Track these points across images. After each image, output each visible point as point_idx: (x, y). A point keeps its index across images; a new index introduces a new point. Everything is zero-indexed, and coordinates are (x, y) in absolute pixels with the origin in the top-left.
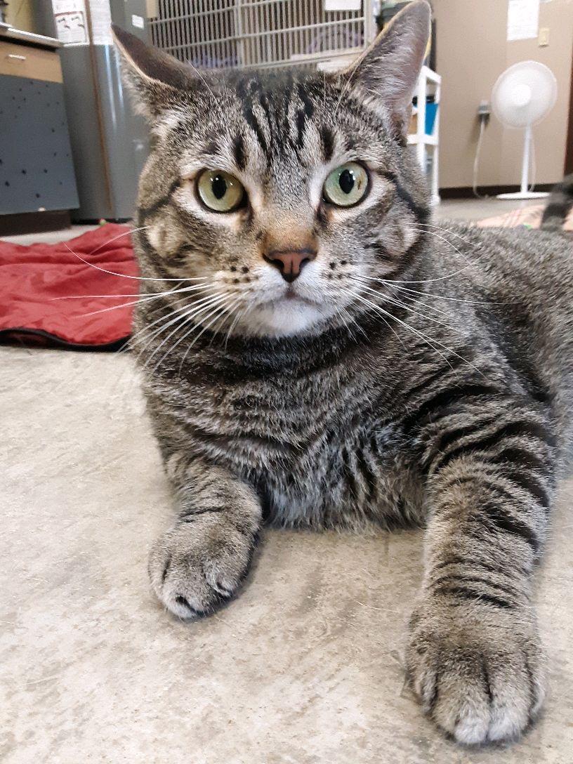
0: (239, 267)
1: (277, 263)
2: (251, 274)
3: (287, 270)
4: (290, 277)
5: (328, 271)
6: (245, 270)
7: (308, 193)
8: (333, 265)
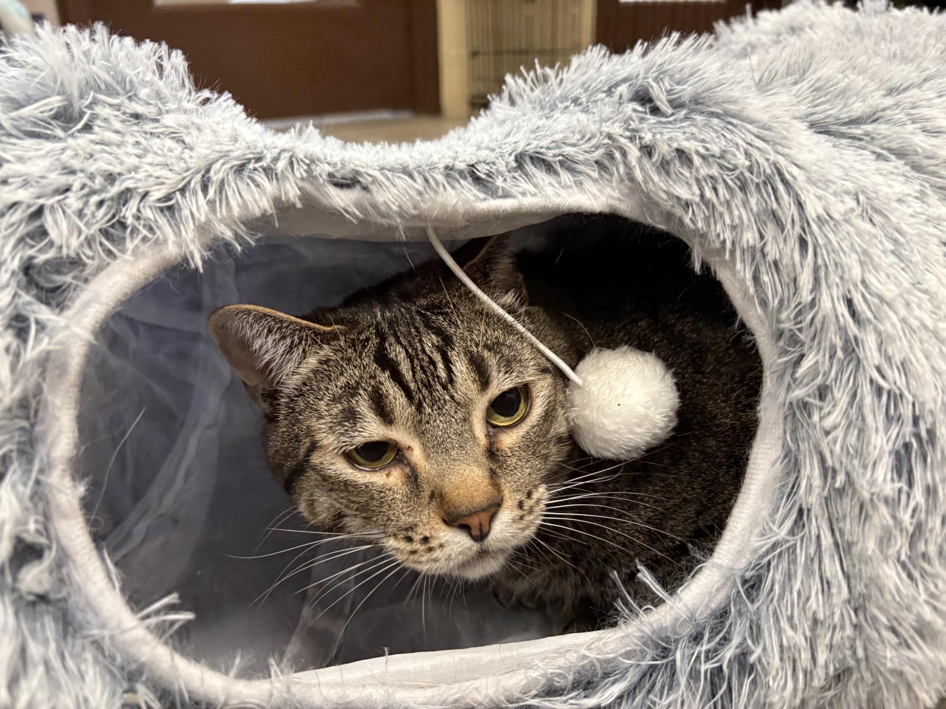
0: (417, 537)
1: (466, 528)
2: (434, 543)
3: (476, 532)
4: (480, 536)
5: (519, 513)
6: (426, 540)
7: (471, 430)
8: (521, 504)
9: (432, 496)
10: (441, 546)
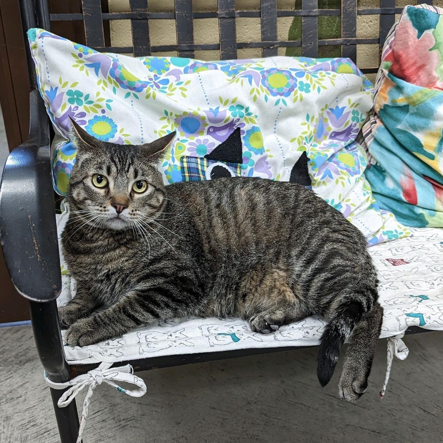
0: (103, 206)
1: (115, 207)
2: (106, 209)
4: (119, 212)
5: (131, 212)
6: (105, 207)
7: (128, 187)
8: (133, 211)
9: (111, 198)
10: (108, 210)
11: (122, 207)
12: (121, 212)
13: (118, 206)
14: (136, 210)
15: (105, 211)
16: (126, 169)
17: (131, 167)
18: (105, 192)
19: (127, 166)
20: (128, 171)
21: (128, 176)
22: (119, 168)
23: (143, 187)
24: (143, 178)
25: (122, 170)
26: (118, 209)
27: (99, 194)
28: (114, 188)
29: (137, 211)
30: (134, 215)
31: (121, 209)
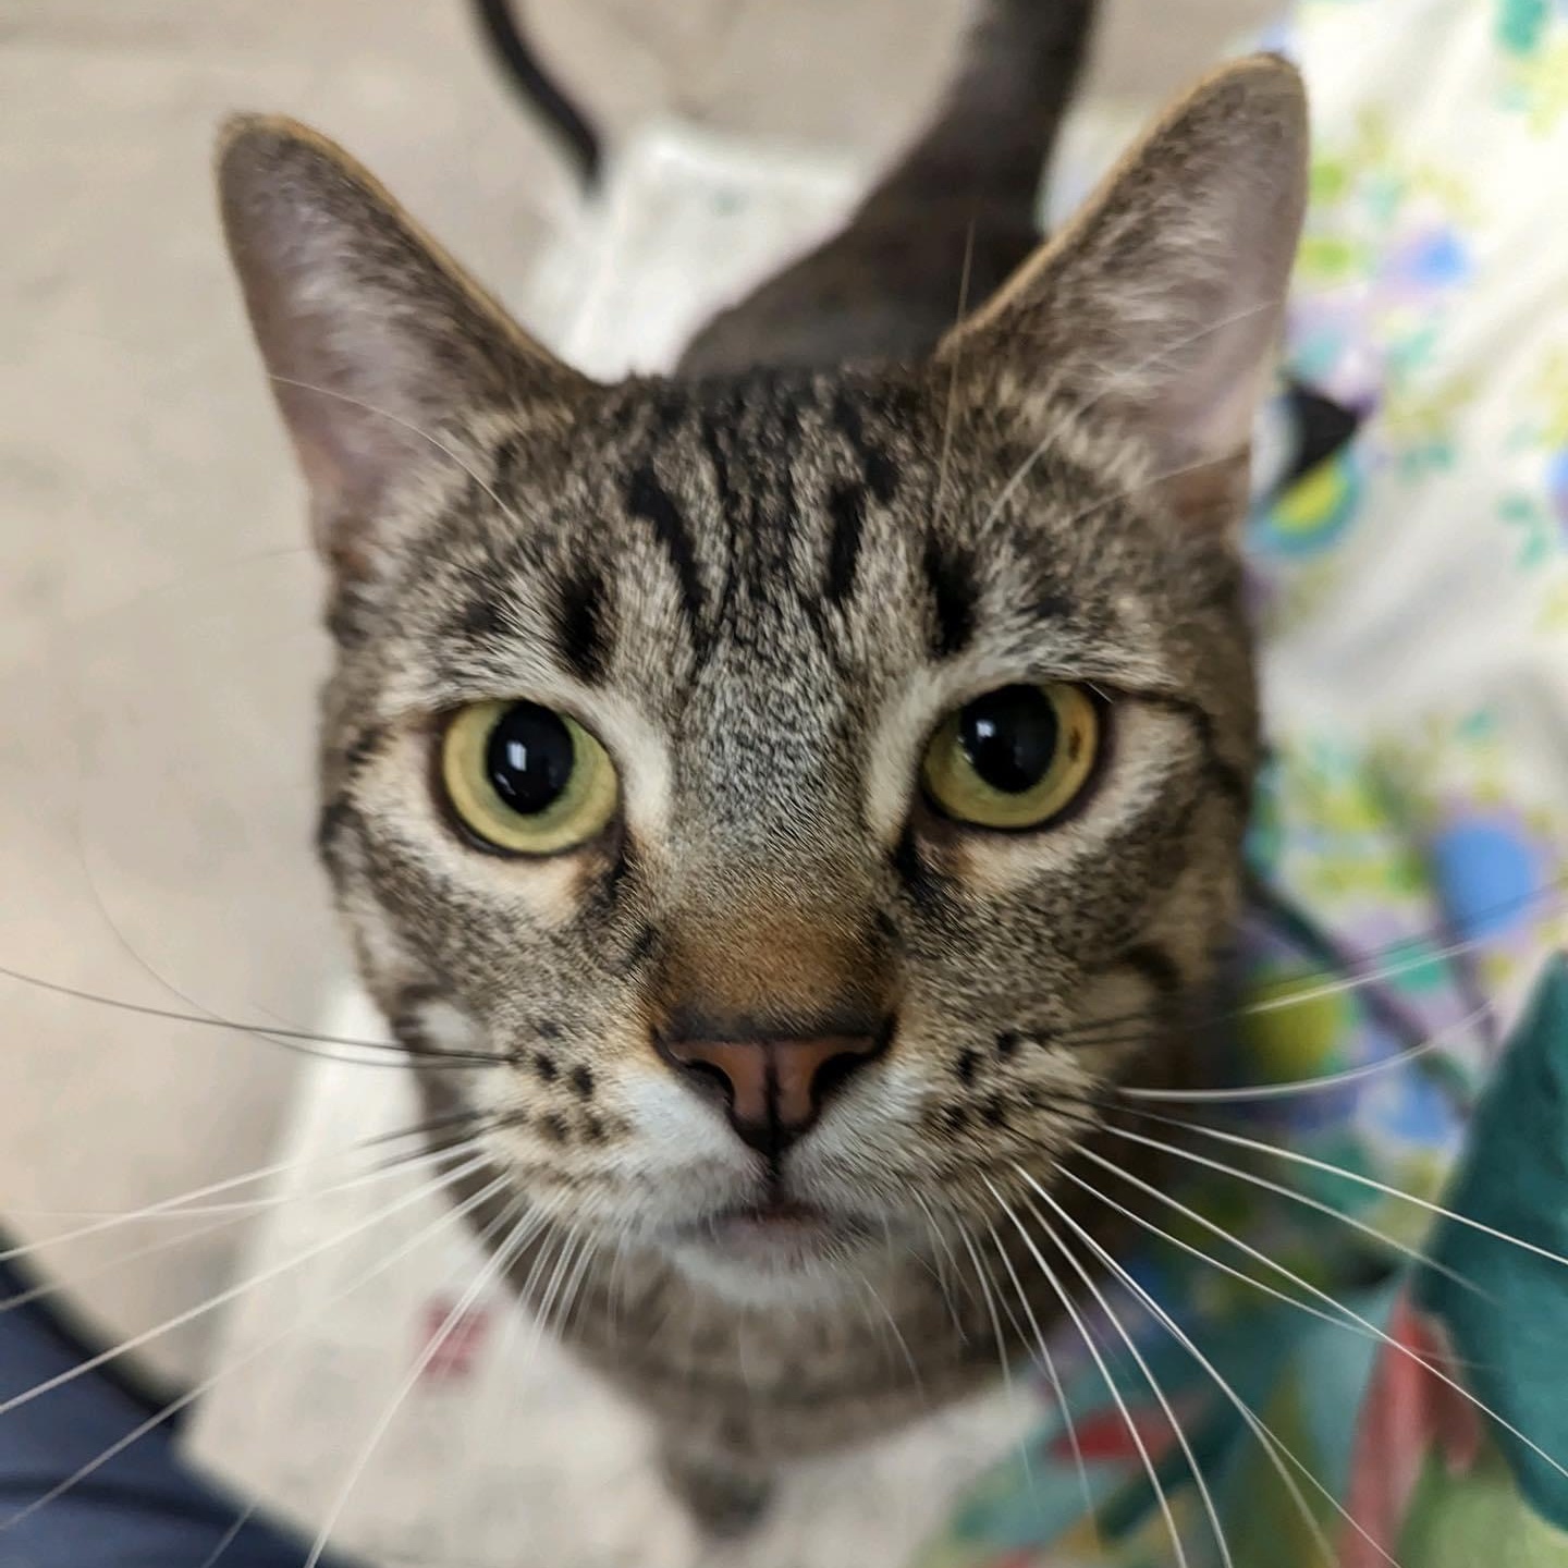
4: (769, 1135)
8: (967, 1067)
11: (796, 1067)
12: (809, 1124)
13: (745, 1064)
14: (1007, 1044)
15: (595, 1132)
16: (807, 557)
17: (878, 521)
18: (585, 881)
19: (814, 521)
20: (840, 579)
21: (857, 645)
22: (714, 576)
23: (1062, 757)
24: (1051, 651)
25: (757, 593)
26: (750, 1104)
27: (507, 923)
28: (677, 820)
29: (1030, 1048)
30: (995, 1114)
31: (795, 1085)
